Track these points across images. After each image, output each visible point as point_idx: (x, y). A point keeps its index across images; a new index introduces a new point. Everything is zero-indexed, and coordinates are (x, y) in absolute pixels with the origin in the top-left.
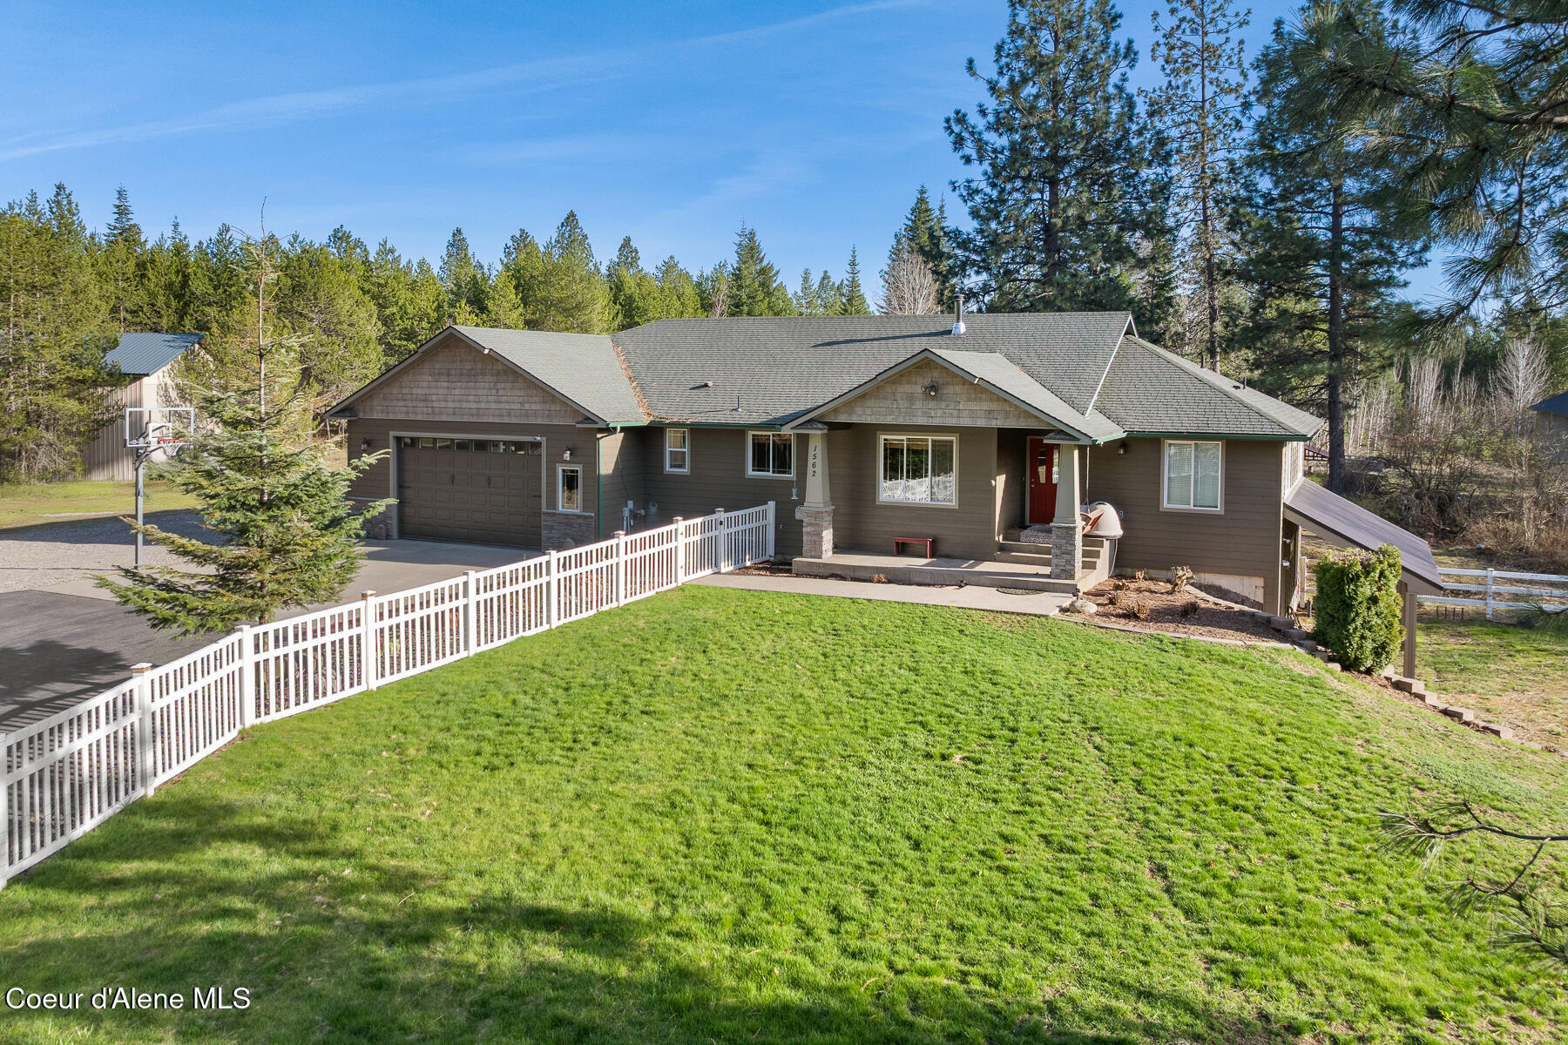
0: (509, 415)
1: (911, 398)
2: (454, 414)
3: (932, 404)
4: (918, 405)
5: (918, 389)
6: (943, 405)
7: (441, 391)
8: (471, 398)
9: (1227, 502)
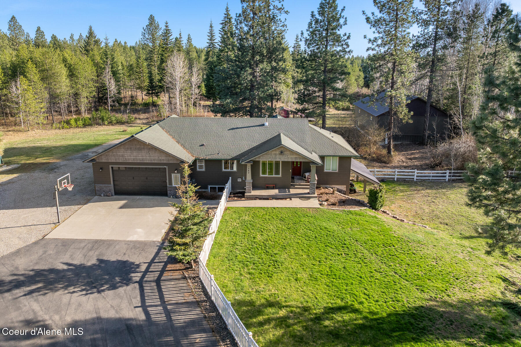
0: (154, 160)
1: (276, 154)
2: (134, 160)
3: (281, 156)
4: (278, 156)
5: (278, 152)
6: (284, 156)
7: (128, 154)
8: (140, 156)
9: (339, 169)
